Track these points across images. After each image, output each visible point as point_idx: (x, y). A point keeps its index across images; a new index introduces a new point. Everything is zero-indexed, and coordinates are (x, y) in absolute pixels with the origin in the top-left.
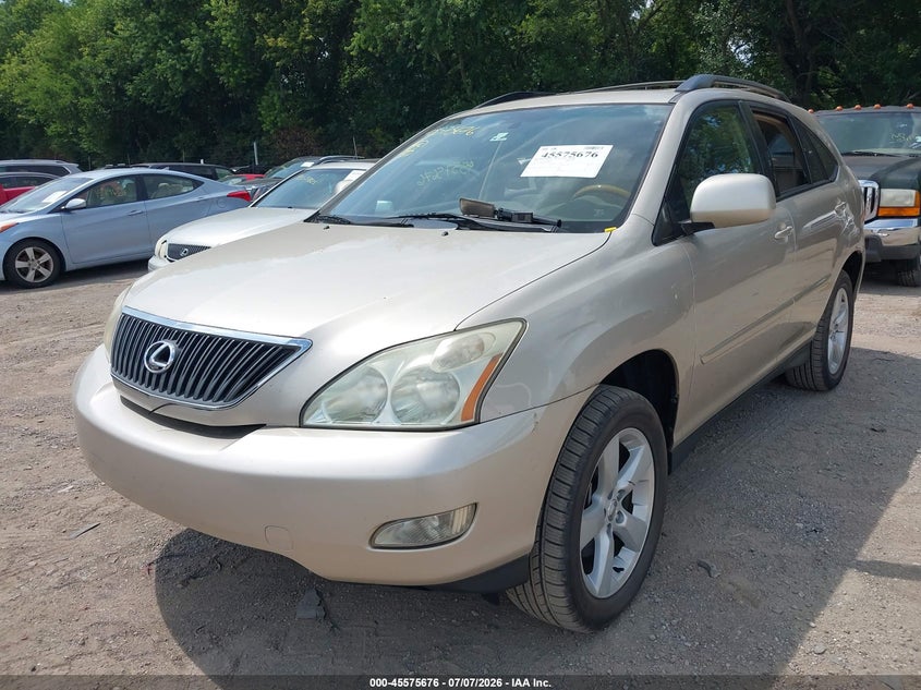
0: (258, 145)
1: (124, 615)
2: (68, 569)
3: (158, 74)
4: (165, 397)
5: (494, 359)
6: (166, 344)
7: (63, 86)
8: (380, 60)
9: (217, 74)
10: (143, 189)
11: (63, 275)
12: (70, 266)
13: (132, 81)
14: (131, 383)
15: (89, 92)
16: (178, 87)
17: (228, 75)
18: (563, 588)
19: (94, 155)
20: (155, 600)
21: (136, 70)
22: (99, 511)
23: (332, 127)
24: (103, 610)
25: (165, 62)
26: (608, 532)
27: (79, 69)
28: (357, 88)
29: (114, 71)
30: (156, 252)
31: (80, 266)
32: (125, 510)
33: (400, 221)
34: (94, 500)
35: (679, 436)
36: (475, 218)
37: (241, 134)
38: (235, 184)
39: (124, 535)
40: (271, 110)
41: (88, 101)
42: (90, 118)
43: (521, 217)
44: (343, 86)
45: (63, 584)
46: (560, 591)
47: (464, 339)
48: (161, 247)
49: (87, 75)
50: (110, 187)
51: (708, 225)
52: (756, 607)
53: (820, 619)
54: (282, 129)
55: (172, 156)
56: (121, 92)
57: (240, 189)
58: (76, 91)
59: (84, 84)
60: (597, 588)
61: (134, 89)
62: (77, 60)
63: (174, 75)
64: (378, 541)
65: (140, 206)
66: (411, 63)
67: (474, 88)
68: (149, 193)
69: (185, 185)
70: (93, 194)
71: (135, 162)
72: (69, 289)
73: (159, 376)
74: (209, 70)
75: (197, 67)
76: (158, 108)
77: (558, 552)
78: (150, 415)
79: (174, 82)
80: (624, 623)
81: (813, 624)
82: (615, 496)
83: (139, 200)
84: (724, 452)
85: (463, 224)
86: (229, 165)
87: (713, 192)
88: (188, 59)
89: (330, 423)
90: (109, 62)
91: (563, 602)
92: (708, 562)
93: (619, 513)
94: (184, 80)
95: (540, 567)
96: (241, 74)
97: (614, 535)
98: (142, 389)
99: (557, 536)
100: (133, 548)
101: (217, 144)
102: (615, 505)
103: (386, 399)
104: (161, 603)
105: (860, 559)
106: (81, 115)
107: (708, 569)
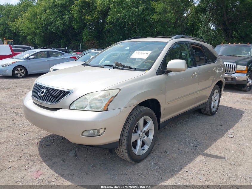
0: (81, 44)
1: (31, 152)
2: (19, 142)
3: (57, 24)
4: (42, 101)
5: (112, 97)
6: (43, 90)
7: (32, 26)
8: (116, 23)
9: (72, 25)
10: (49, 54)
11: (27, 75)
12: (29, 73)
13: (50, 26)
14: (35, 99)
15: (39, 28)
16: (62, 28)
17: (75, 26)
18: (126, 150)
19: (39, 45)
20: (38, 150)
21: (51, 23)
22: (28, 131)
23: (101, 41)
24: (26, 151)
25: (59, 21)
26: (140, 140)
27: (36, 22)
28: (109, 31)
29: (46, 23)
30: (50, 71)
31: (31, 73)
32: (34, 131)
33: (101, 66)
34: (27, 128)
35: (162, 120)
36: (118, 66)
37: (77, 41)
38: (73, 54)
39: (33, 136)
40: (85, 35)
41: (38, 30)
42: (38, 35)
43: (127, 67)
44: (105, 30)
45: (18, 145)
46: (126, 151)
47: (106, 92)
48: (51, 70)
49: (38, 24)
50: (41, 54)
51: (171, 71)
52: (175, 161)
53: (189, 164)
54: (88, 40)
55: (58, 46)
56: (47, 29)
57: (74, 56)
58: (35, 28)
59: (38, 26)
60: (137, 152)
61: (51, 28)
62: (36, 19)
63: (61, 25)
64: (84, 134)
65: (48, 59)
66: (123, 25)
67: (140, 32)
68: (50, 56)
69: (60, 54)
70: (36, 55)
71: (49, 47)
72: (28, 79)
73: (41, 97)
74: (70, 24)
75: (67, 23)
76: (56, 33)
77: (125, 142)
78: (39, 105)
79: (60, 26)
80: (144, 162)
81: (187, 165)
82: (143, 132)
83: (47, 57)
84: (180, 127)
85: (114, 68)
86: (73, 49)
87: (172, 64)
88: (65, 21)
89: (76, 109)
90: (44, 21)
91: (127, 154)
92: (167, 151)
93: (144, 136)
94: (63, 26)
95: (122, 145)
96: (78, 25)
97: (142, 141)
98: (37, 100)
99: (125, 138)
100: (35, 139)
101: (71, 43)
102: (143, 134)
103: (87, 105)
104: (39, 150)
105: (204, 153)
106: (36, 34)
107: (167, 152)
